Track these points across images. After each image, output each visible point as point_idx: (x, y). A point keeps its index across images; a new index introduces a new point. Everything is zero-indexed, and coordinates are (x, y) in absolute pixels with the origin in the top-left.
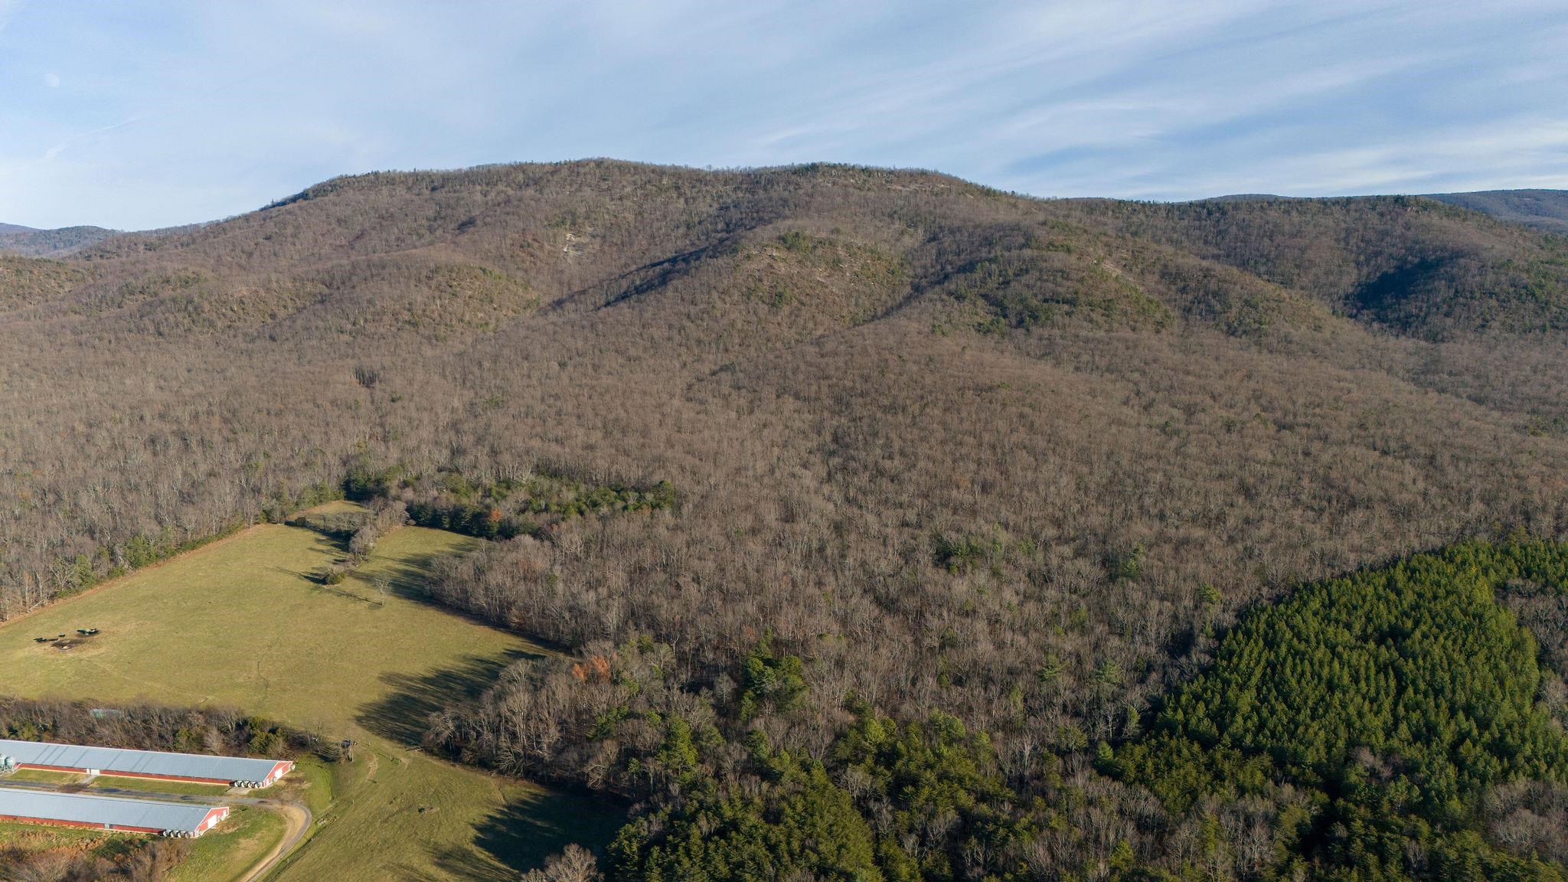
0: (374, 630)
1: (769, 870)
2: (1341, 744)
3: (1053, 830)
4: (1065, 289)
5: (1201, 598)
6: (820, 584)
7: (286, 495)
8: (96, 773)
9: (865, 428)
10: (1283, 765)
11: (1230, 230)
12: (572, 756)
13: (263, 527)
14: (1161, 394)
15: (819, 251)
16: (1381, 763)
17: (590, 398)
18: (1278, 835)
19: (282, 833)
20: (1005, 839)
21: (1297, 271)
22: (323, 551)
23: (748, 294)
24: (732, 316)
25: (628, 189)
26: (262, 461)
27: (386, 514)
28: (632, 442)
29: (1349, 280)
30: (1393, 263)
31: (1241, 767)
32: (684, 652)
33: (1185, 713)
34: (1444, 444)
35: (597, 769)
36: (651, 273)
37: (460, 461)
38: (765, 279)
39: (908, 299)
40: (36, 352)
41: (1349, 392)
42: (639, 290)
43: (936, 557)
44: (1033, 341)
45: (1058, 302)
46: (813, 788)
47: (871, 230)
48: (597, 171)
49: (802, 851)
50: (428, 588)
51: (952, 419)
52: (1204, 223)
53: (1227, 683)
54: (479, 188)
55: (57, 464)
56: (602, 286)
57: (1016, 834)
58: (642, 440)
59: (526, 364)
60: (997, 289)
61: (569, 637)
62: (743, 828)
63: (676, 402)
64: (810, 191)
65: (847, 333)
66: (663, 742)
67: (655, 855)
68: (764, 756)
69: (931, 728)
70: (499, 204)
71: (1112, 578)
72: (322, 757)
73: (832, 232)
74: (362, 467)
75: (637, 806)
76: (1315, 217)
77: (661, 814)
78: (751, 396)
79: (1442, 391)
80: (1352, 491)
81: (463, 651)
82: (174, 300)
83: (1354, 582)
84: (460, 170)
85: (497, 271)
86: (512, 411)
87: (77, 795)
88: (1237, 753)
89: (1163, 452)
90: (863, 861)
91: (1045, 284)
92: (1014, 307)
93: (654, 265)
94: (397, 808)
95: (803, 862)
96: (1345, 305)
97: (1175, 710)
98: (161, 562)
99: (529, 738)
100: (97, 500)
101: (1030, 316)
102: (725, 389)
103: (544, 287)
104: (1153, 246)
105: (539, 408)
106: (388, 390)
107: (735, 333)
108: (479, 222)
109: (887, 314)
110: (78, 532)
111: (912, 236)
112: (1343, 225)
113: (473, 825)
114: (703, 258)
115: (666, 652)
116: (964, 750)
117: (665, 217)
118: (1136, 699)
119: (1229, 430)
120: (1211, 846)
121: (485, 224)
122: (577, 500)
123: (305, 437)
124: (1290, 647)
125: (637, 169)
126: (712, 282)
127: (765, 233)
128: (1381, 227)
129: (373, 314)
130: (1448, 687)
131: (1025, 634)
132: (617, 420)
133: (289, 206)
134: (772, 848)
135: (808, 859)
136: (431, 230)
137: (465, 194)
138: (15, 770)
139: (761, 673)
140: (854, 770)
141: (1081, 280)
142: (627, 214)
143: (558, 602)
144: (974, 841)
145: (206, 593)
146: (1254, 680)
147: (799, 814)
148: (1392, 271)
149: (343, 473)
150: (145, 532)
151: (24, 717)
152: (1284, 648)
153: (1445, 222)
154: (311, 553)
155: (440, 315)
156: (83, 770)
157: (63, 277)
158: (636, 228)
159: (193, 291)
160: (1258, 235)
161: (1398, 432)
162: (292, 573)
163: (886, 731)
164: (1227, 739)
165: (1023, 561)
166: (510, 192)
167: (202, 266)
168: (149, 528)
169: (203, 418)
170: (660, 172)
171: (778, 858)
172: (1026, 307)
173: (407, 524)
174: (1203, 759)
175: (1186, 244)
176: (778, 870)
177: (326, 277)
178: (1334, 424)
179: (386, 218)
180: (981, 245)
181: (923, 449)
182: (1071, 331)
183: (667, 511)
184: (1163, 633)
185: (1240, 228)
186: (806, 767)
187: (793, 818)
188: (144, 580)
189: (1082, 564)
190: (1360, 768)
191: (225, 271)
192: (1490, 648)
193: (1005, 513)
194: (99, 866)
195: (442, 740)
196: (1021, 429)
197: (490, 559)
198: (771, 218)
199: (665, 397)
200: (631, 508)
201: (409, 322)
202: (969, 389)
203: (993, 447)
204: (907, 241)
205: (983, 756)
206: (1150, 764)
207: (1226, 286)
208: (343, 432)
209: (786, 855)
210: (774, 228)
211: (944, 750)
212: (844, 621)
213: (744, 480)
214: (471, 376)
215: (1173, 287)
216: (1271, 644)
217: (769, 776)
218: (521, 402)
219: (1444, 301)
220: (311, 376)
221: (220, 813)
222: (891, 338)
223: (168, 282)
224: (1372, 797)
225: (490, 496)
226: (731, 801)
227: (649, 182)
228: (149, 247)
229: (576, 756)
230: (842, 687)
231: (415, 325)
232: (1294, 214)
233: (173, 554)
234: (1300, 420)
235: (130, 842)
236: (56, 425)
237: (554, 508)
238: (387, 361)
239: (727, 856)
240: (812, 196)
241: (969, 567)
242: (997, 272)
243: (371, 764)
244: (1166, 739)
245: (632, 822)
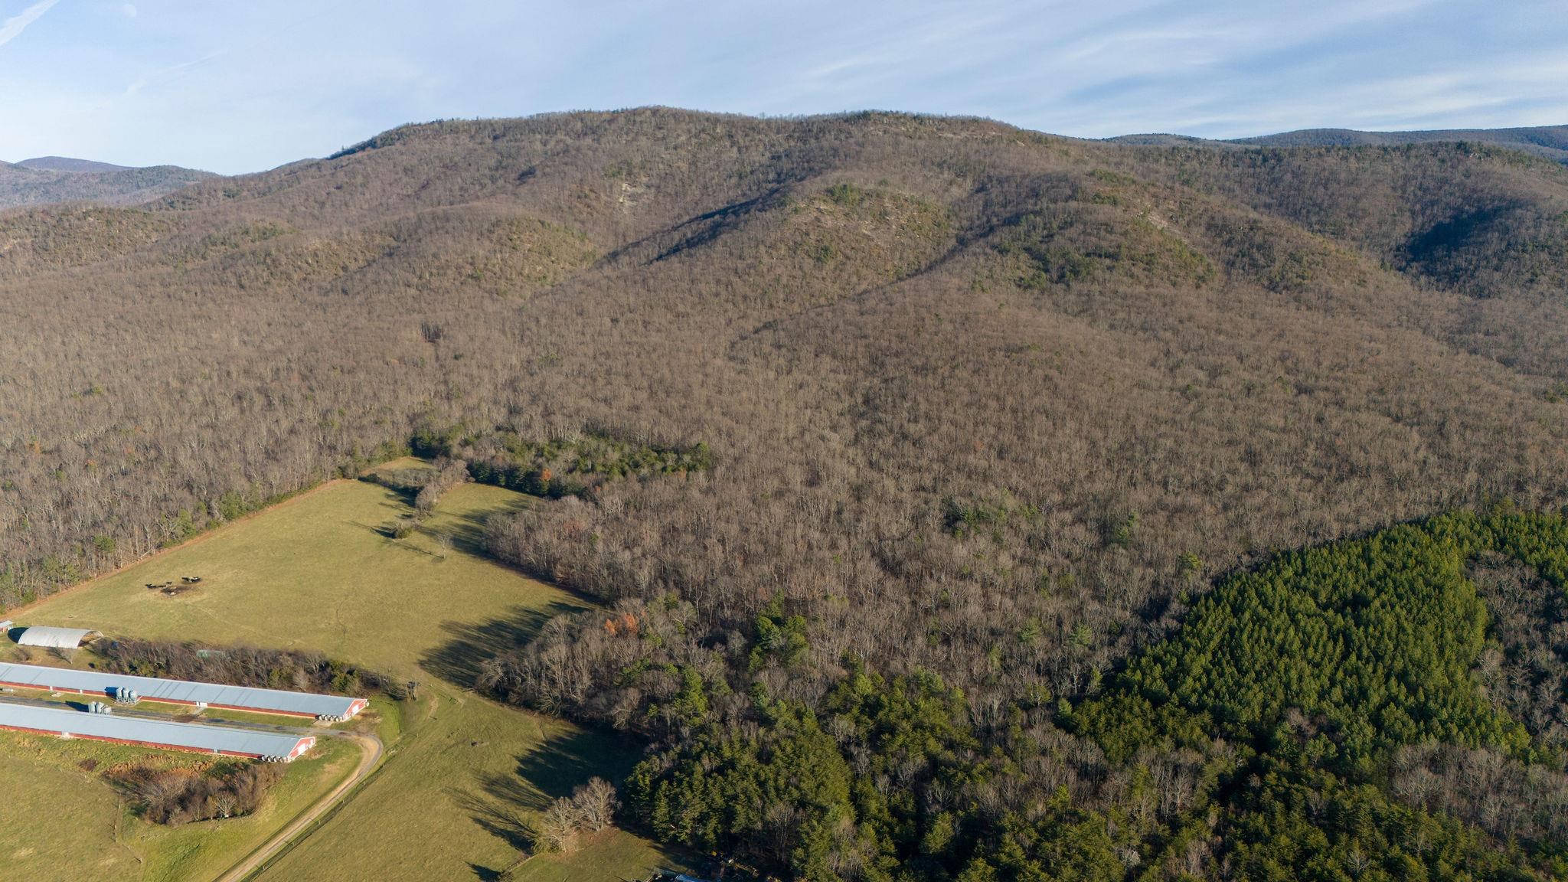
0: (437, 582)
1: (758, 802)
2: (1275, 705)
3: (1005, 775)
4: (1107, 243)
5: (1183, 564)
6: (833, 546)
7: (359, 453)
8: (204, 705)
9: (896, 391)
10: (1221, 722)
11: (1285, 177)
12: (601, 700)
13: (340, 483)
14: (1189, 355)
15: (866, 204)
16: (1307, 722)
17: (638, 356)
18: (1200, 784)
19: (359, 759)
20: (963, 782)
21: (1349, 221)
22: (392, 507)
23: (794, 249)
24: (779, 271)
25: (683, 138)
26: (336, 419)
27: (448, 473)
28: (674, 403)
29: (1403, 229)
30: (1449, 213)
31: (1182, 724)
32: (706, 608)
33: (1144, 674)
34: (1457, 410)
35: (622, 713)
36: (702, 226)
37: (516, 421)
38: (811, 233)
39: (952, 252)
40: (129, 305)
41: (1378, 353)
42: (691, 243)
43: (945, 521)
44: (1072, 297)
45: (1100, 256)
46: (804, 733)
47: (920, 179)
48: (653, 119)
49: (787, 787)
50: (484, 544)
51: (979, 383)
52: (1258, 170)
53: (1187, 646)
54: (538, 136)
55: (156, 420)
56: (655, 239)
57: (971, 777)
58: (683, 402)
59: (580, 321)
60: (1041, 242)
61: (606, 592)
62: (739, 767)
63: (719, 362)
64: (861, 140)
65: (888, 288)
66: (678, 691)
67: (664, 787)
68: (764, 705)
69: (913, 684)
70: (558, 154)
71: (1105, 544)
72: (391, 696)
73: (881, 183)
74: (428, 425)
75: (653, 746)
76: (1374, 164)
77: (671, 753)
78: (790, 355)
79: (1474, 352)
80: (1353, 459)
81: (514, 603)
82: (253, 253)
83: (1331, 552)
84: (520, 118)
85: (555, 224)
86: (566, 369)
87: (190, 724)
88: (1183, 710)
89: (1178, 417)
90: (838, 797)
91: (1088, 238)
92: (1056, 261)
93: (706, 217)
94: (453, 742)
95: (786, 797)
96: (1395, 256)
97: (1134, 671)
98: (251, 515)
99: (565, 684)
100: (192, 457)
101: (1071, 271)
102: (767, 348)
103: (600, 239)
104: (1203, 196)
105: (591, 366)
106: (452, 345)
107: (780, 288)
108: (538, 173)
109: (930, 268)
110: (178, 487)
111: (960, 186)
112: (1402, 172)
113: (517, 758)
114: (752, 211)
115: (687, 611)
116: (941, 703)
117: (718, 166)
118: (1102, 659)
119: (1248, 395)
120: (1137, 792)
121: (544, 174)
122: (621, 461)
123: (375, 395)
124: (1255, 613)
125: (692, 117)
126: (760, 236)
127: (814, 185)
128: (1440, 175)
129: (438, 268)
130: (1390, 653)
131: (1013, 597)
132: (661, 382)
133: (358, 155)
134: (762, 784)
135: (790, 794)
136: (493, 180)
137: (525, 143)
138: (137, 702)
139: (768, 630)
140: (841, 719)
141: (1125, 234)
142: (680, 164)
143: (597, 560)
144: (936, 782)
145: (291, 545)
146: (1213, 644)
147: (787, 756)
148: (1447, 221)
149: (409, 431)
150: (237, 488)
151: (141, 655)
152: (1247, 615)
153: (1507, 169)
154: (382, 508)
155: (501, 270)
156: (194, 703)
157: (150, 227)
158: (689, 177)
159: (271, 244)
160: (1313, 183)
161: (1414, 397)
162: (365, 527)
163: (874, 684)
164: (1175, 699)
165: (1024, 526)
166: (569, 141)
167: (278, 216)
168: (240, 484)
169: (283, 374)
170: (713, 120)
171: (766, 792)
172: (1068, 261)
173: (467, 480)
174: (1151, 716)
175: (1238, 192)
176: (765, 802)
177: (394, 230)
178: (1354, 389)
179: (450, 167)
180: (1027, 197)
181: (947, 414)
182: (1110, 286)
183: (701, 474)
184: (1141, 598)
185: (1295, 175)
186: (799, 715)
187: (782, 759)
188: (236, 531)
189: (1080, 531)
190: (1287, 726)
191: (299, 221)
192: (1441, 619)
193: (1014, 479)
194: (210, 784)
195: (492, 683)
196: (1044, 392)
197: (539, 517)
198: (821, 168)
199: (708, 355)
200: (669, 469)
201: (471, 276)
202: (1000, 350)
203: (1014, 411)
204: (956, 192)
205: (957, 708)
206: (1103, 719)
207: (1272, 239)
208: (410, 390)
209: (773, 791)
210: (823, 181)
211: (922, 704)
212: (852, 582)
213: (775, 444)
214: (528, 333)
215: (1218, 240)
216: (1237, 611)
217: (766, 722)
218: (574, 360)
219: (1495, 254)
220: (379, 331)
221: (308, 742)
222: (931, 295)
223: (247, 232)
224: (1293, 752)
225: (542, 456)
226: (731, 743)
227: (704, 130)
228: (229, 195)
229: (604, 701)
230: (839, 645)
231: (477, 279)
232: (1352, 160)
233: (261, 508)
234: (1322, 383)
235: (235, 765)
236: (152, 380)
237: (599, 468)
238: (451, 316)
239: (723, 790)
240: (862, 145)
241: (973, 532)
242: (1042, 225)
243: (432, 703)
244: (1122, 697)
245: (647, 759)
